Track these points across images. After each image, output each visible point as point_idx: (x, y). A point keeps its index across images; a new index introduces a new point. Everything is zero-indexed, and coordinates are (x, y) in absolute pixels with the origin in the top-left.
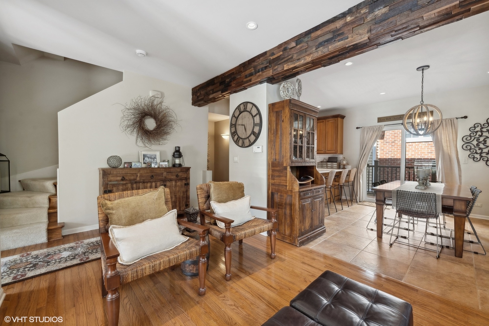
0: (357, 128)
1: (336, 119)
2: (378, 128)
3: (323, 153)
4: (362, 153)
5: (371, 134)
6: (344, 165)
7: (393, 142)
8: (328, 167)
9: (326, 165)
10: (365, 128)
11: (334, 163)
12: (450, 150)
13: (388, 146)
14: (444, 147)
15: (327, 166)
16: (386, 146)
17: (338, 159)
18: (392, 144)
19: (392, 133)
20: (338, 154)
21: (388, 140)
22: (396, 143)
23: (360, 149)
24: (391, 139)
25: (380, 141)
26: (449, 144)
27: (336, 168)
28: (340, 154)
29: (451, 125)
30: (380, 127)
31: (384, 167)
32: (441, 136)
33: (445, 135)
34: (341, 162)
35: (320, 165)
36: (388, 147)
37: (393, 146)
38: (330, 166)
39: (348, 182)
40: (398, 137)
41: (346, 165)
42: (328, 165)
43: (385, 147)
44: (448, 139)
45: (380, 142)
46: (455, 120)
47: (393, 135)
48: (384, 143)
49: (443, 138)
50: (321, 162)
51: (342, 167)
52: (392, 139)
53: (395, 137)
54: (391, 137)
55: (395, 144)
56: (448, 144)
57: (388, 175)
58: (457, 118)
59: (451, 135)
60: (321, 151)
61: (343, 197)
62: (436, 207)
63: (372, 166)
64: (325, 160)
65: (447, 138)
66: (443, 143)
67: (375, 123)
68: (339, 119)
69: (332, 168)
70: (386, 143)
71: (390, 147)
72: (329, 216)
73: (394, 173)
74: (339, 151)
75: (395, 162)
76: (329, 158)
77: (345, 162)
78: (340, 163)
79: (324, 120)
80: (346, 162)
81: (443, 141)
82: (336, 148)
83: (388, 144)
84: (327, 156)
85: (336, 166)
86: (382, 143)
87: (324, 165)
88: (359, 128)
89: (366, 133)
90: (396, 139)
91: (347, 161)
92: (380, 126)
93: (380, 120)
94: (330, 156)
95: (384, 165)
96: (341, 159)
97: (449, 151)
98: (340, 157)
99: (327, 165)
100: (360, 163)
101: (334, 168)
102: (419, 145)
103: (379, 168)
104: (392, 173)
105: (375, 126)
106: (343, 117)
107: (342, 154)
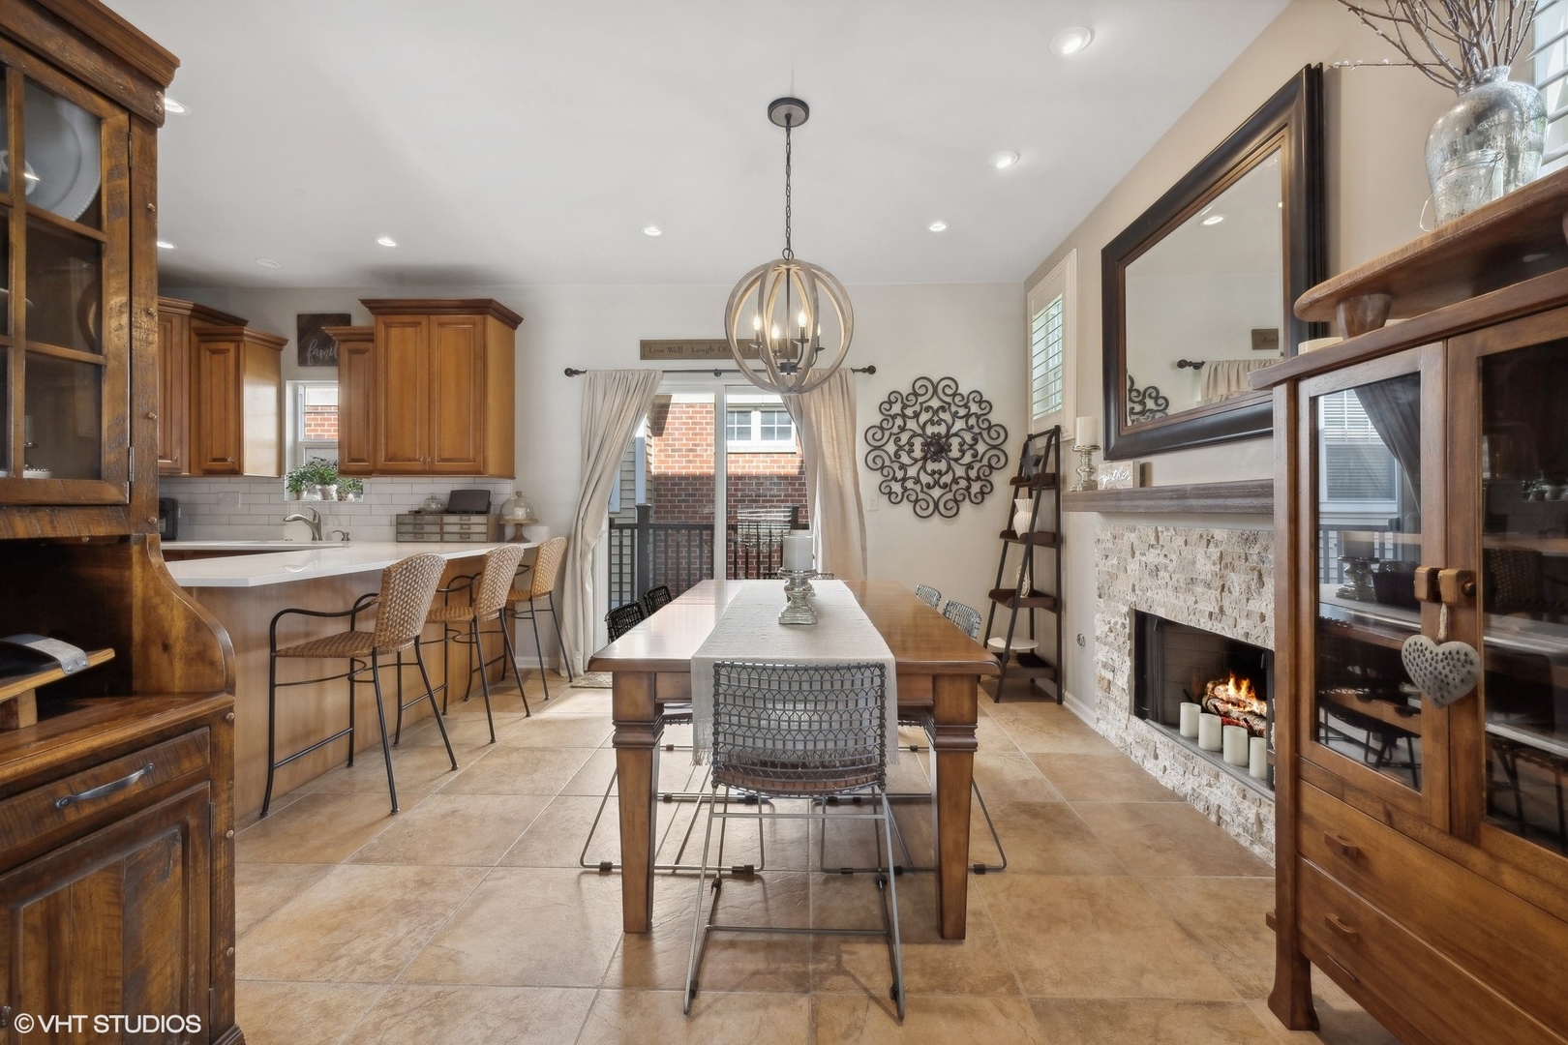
0: (570, 372)
1: (478, 318)
2: (641, 378)
3: (419, 468)
4: (587, 476)
5: (617, 401)
6: (519, 526)
7: (691, 450)
8: (447, 537)
9: (436, 529)
10: (595, 375)
11: (475, 519)
12: (841, 469)
13: (677, 462)
14: (827, 460)
15: (442, 533)
16: (673, 462)
17: (493, 499)
18: (688, 456)
19: (688, 423)
20: (492, 476)
21: (677, 443)
22: (698, 453)
23: (582, 459)
24: (684, 442)
25: (656, 445)
26: (839, 451)
27: (483, 537)
28: (501, 477)
29: (840, 389)
30: (647, 381)
31: (665, 527)
32: (818, 422)
33: (828, 423)
34: (505, 511)
35: (410, 528)
36: (677, 465)
37: (690, 462)
38: (456, 529)
39: (531, 600)
40: (702, 434)
41: (526, 525)
42: (447, 528)
43: (670, 464)
44: (834, 435)
45: (657, 449)
46: (850, 372)
47: (690, 429)
48: (667, 450)
49: (823, 429)
50: (418, 512)
51: (509, 532)
52: (687, 439)
53: (695, 434)
54: (685, 434)
55: (696, 456)
56: (836, 450)
57: (678, 552)
58: (854, 371)
59: (842, 419)
60: (409, 460)
61: (522, 662)
62: (883, 733)
63: (631, 527)
64: (434, 506)
65: (834, 431)
66: (824, 444)
67: (631, 359)
68: (492, 323)
69: (465, 538)
70: (673, 451)
71: (684, 464)
72: (391, 824)
73: (694, 546)
74: (492, 466)
75: (696, 512)
76: (454, 494)
77: (520, 513)
78: (500, 516)
79: (423, 319)
80: (527, 513)
81: (823, 439)
82: (482, 448)
83: (677, 454)
84: (442, 488)
85: (483, 529)
86: (660, 451)
87: (427, 529)
88: (576, 372)
89: (599, 395)
90: (698, 442)
91: (528, 506)
92: (649, 372)
93: (651, 349)
94: (457, 487)
95: (670, 522)
96: (507, 497)
97: (839, 472)
98: (504, 490)
99: (442, 525)
100: (581, 515)
101: (474, 538)
102: (752, 462)
103: (651, 531)
104: (689, 546)
105: (633, 372)
106: (512, 320)
107: (512, 477)
